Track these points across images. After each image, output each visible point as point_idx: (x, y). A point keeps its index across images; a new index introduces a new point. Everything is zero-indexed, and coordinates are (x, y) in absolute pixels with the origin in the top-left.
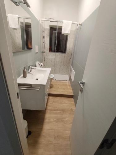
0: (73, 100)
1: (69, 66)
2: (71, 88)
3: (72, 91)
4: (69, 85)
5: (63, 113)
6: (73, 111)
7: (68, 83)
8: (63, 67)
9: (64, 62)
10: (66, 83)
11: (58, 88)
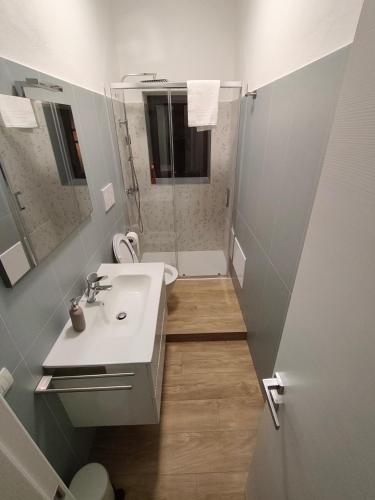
0: (247, 348)
1: (224, 221)
2: (237, 302)
3: (239, 315)
4: (230, 292)
5: (219, 405)
6: (248, 393)
7: (226, 284)
8: (204, 227)
9: (205, 211)
10: (219, 283)
11: (196, 308)
